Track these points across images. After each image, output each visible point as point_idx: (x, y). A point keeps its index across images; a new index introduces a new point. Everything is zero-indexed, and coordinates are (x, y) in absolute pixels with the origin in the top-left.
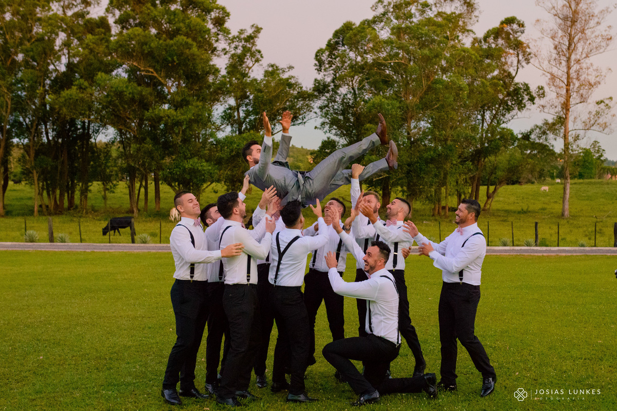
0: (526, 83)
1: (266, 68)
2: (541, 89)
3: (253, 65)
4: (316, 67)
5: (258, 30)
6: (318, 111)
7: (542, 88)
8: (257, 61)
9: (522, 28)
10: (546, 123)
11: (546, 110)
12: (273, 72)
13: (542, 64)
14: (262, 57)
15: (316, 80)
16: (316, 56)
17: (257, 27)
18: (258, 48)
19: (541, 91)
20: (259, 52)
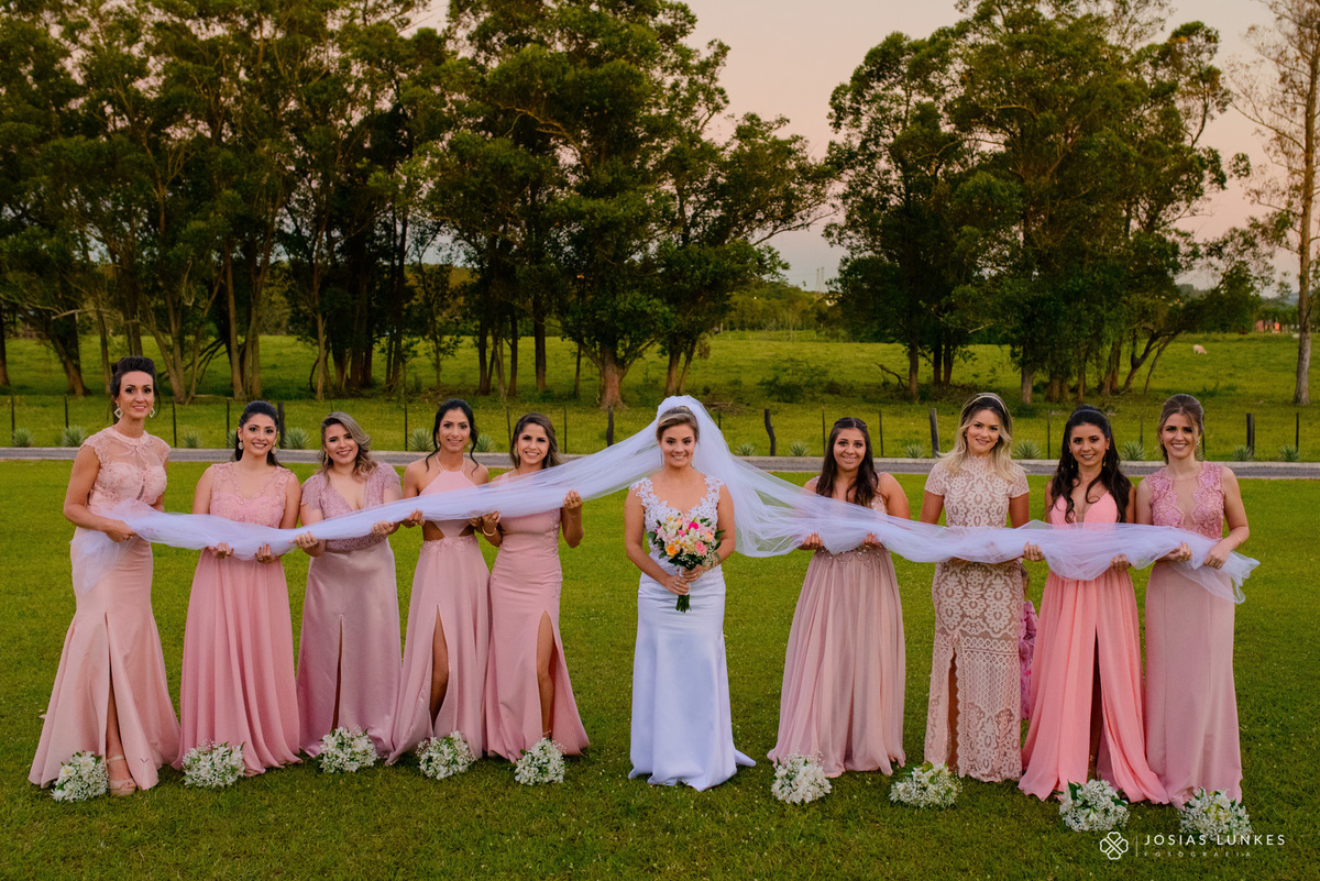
0: (1214, 148)
1: (741, 123)
2: (1241, 160)
3: (711, 116)
4: (831, 121)
5: (723, 50)
6: (838, 202)
7: (1244, 158)
8: (717, 108)
9: (1213, 45)
10: (1255, 225)
11: (1264, 199)
12: (749, 130)
13: (1259, 112)
14: (727, 102)
15: (832, 144)
16: (834, 98)
17: (721, 46)
18: (719, 84)
19: (1242, 165)
20: (722, 92)
